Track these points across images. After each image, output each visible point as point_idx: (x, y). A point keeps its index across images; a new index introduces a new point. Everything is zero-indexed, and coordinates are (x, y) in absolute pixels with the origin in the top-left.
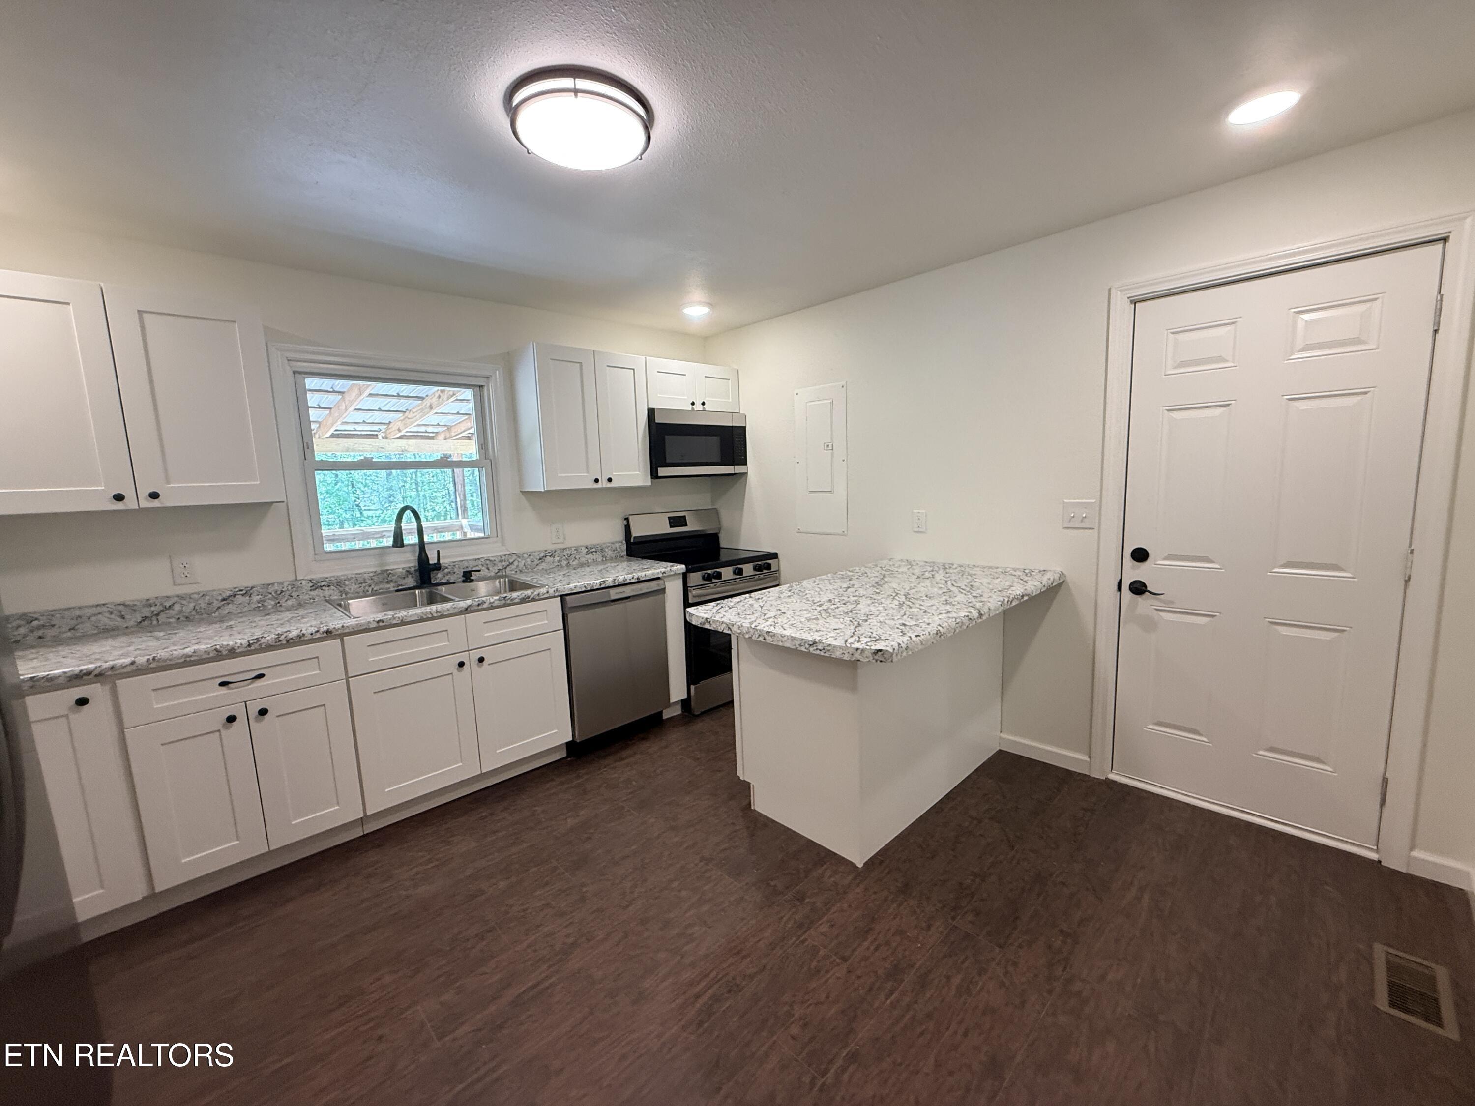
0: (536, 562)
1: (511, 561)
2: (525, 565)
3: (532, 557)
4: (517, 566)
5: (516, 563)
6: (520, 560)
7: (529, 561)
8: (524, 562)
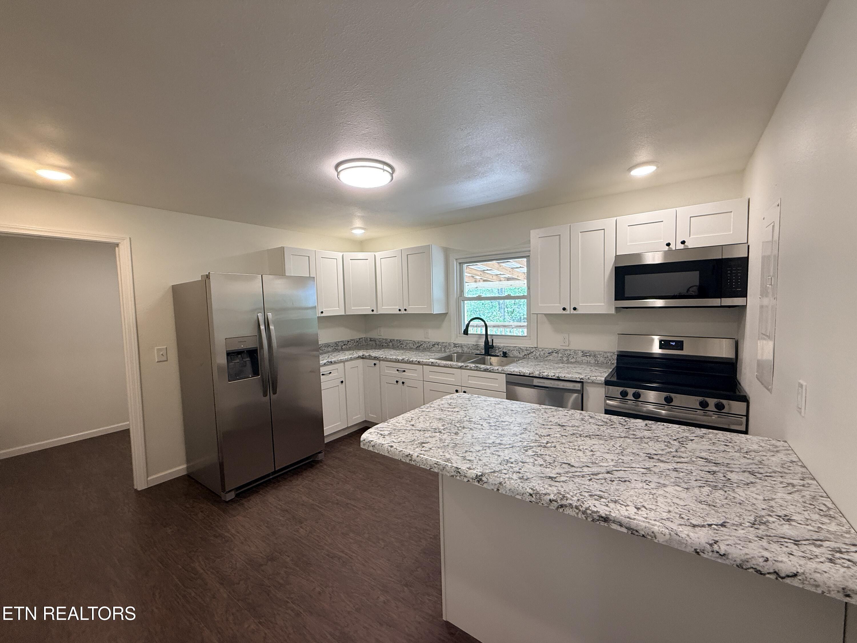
0: (547, 355)
1: (532, 351)
2: (539, 355)
3: (544, 351)
4: (535, 355)
5: (534, 353)
6: (537, 351)
7: (542, 353)
8: (539, 353)
